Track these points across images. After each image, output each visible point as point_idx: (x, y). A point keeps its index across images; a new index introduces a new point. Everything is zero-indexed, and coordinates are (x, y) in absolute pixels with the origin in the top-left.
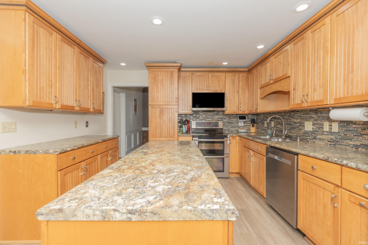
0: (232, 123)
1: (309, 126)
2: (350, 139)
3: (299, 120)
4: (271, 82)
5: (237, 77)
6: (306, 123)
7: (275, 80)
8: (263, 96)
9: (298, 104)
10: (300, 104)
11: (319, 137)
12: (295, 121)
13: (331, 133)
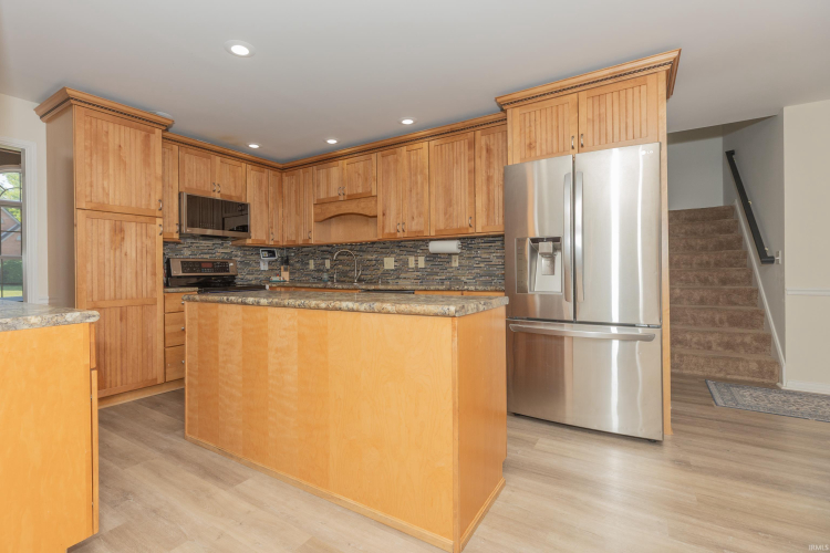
0: (248, 264)
1: (389, 263)
2: (436, 274)
3: (374, 257)
4: (341, 198)
5: (265, 175)
6: (386, 260)
7: (348, 196)
8: (322, 218)
9: (390, 234)
10: (395, 234)
11: (402, 275)
12: (370, 257)
13: (417, 269)
